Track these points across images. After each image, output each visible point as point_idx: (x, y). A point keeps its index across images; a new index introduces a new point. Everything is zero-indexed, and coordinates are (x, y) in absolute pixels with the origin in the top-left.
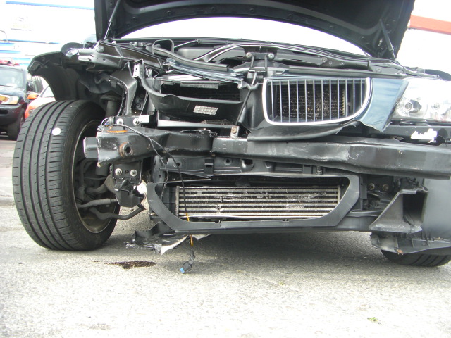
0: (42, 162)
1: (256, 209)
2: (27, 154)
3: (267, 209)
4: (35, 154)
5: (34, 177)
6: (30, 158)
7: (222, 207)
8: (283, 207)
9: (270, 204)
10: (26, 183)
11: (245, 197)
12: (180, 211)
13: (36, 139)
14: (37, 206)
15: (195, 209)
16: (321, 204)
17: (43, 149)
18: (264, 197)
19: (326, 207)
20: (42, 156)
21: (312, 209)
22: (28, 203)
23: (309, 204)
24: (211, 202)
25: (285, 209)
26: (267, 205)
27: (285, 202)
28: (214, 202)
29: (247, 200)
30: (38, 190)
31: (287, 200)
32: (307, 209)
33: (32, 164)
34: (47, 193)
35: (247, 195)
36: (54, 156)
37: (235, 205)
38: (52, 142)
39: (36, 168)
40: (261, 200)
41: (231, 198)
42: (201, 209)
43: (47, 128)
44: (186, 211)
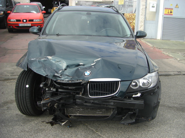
0: (24, 96)
1: (88, 113)
2: (19, 93)
4: (22, 93)
5: (22, 100)
6: (20, 95)
7: (79, 112)
10: (20, 102)
11: (85, 110)
12: (66, 113)
13: (21, 89)
14: (24, 108)
17: (24, 92)
18: (91, 110)
20: (24, 94)
22: (21, 107)
23: (103, 112)
25: (96, 113)
26: (91, 112)
27: (97, 111)
28: (76, 111)
30: (24, 104)
33: (21, 97)
34: (27, 105)
36: (27, 94)
37: (82, 112)
38: (26, 90)
40: (89, 111)
41: (81, 110)
43: (24, 85)
44: (68, 113)
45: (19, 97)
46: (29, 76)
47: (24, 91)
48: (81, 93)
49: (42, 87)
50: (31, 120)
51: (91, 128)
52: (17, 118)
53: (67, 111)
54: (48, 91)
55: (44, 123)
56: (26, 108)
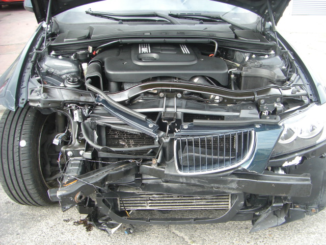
0: (17, 168)
1: (173, 204)
3: (181, 204)
4: (11, 161)
6: (8, 164)
7: (150, 203)
8: (192, 202)
9: (183, 201)
11: (165, 197)
12: (121, 206)
15: (131, 205)
16: (217, 200)
17: (16, 159)
18: (178, 197)
19: (221, 202)
20: (17, 163)
21: (211, 203)
22: (14, 192)
23: (209, 201)
24: (142, 200)
25: (193, 204)
26: (181, 201)
27: (193, 199)
28: (144, 200)
29: (166, 199)
30: (19, 185)
31: (194, 198)
32: (208, 204)
33: (11, 169)
34: (25, 187)
35: (166, 196)
36: (25, 163)
37: (158, 202)
38: (21, 153)
39: (14, 171)
40: (176, 198)
41: (155, 197)
42: (135, 205)
43: (15, 140)
44: (124, 206)
45: (5, 169)
46: (26, 119)
47: (16, 155)
48: (154, 161)
49: (57, 144)
50: (41, 216)
51: (177, 232)
52: (7, 213)
53: (124, 204)
54: (73, 156)
55: (69, 223)
56: (25, 193)
